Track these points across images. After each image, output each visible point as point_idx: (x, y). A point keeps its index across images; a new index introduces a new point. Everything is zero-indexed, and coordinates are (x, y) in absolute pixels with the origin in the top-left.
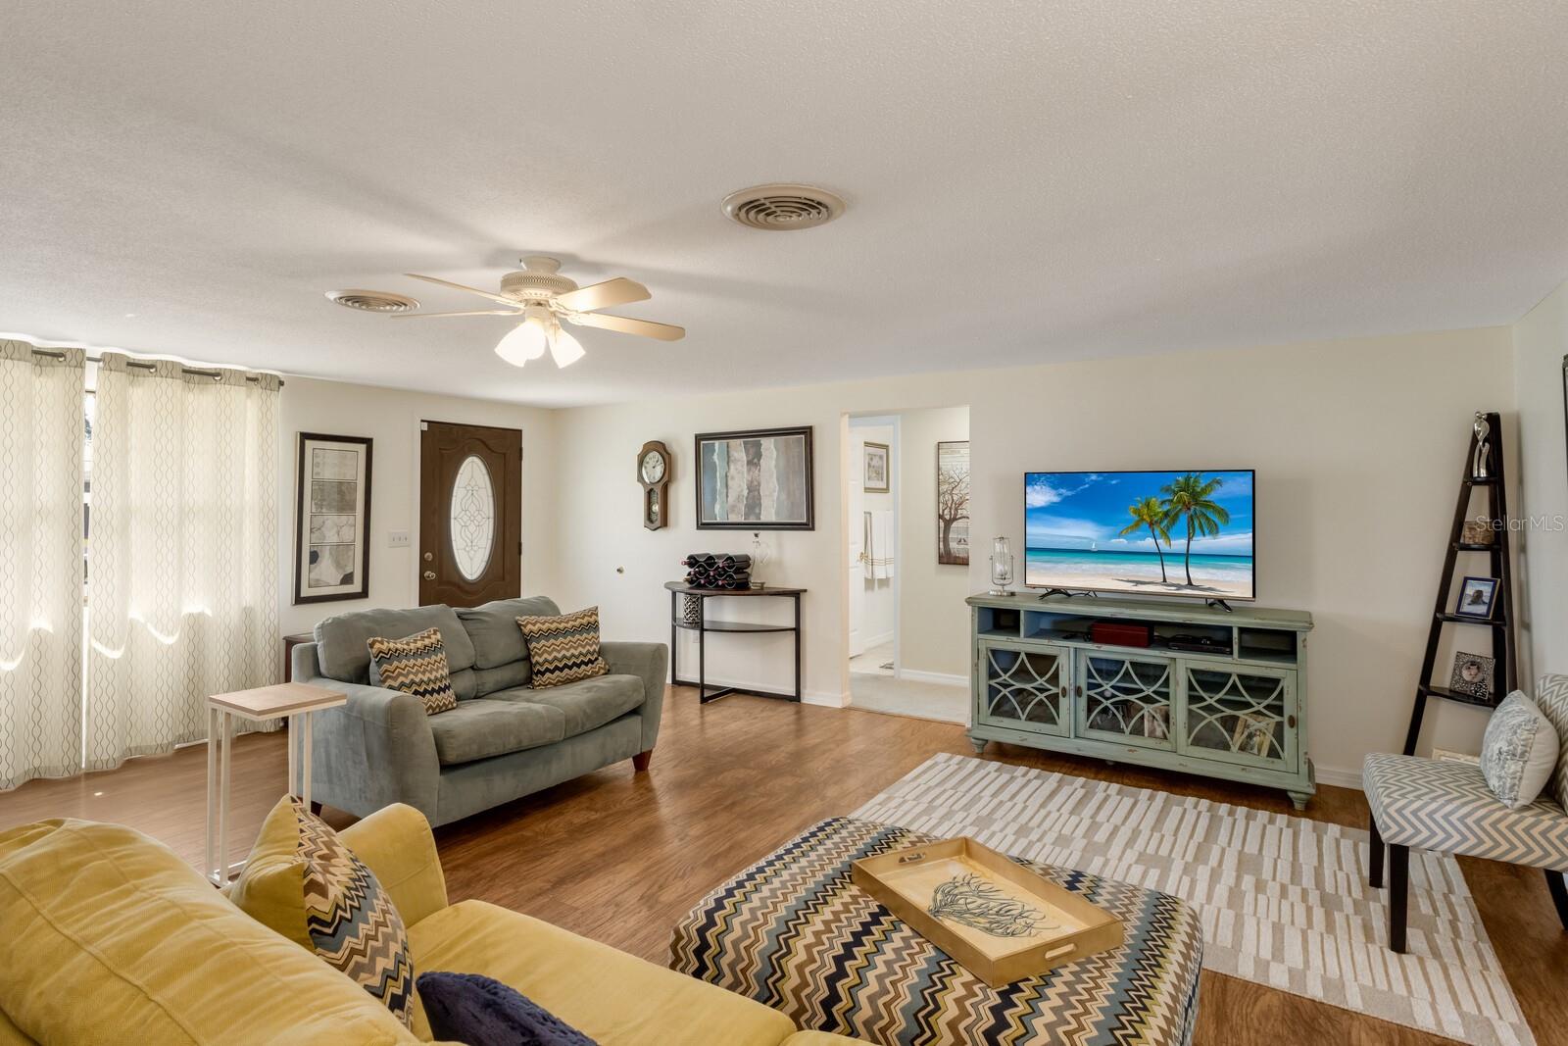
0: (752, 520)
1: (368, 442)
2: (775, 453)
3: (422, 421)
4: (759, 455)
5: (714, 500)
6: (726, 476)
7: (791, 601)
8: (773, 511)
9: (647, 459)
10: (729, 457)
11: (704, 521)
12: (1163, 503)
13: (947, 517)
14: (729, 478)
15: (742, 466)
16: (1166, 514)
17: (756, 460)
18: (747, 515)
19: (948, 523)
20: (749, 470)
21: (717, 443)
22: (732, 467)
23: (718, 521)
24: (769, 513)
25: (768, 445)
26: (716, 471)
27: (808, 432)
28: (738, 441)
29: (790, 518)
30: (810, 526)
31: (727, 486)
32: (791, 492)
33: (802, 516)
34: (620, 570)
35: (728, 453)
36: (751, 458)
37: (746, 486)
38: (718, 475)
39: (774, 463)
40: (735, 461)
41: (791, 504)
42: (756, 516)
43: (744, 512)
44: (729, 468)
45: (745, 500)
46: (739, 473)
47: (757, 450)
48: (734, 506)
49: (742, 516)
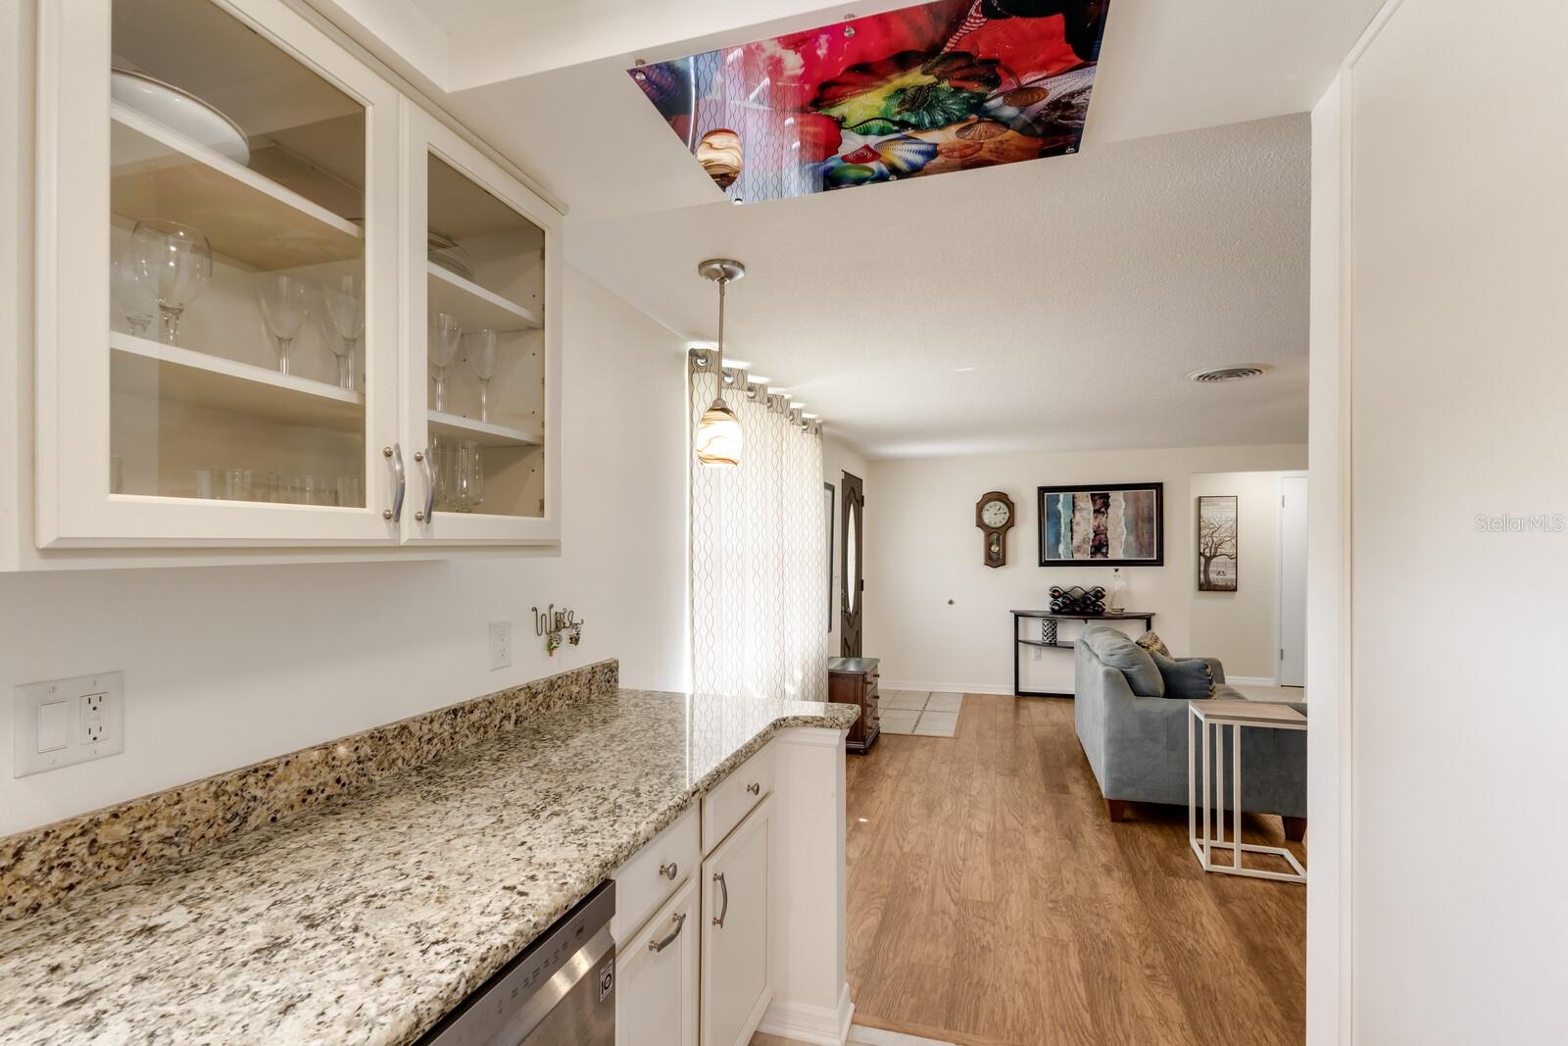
0: (1099, 557)
1: (833, 489)
2: (1124, 504)
4: (1107, 505)
5: (1058, 542)
6: (1071, 522)
7: (1143, 623)
8: (1121, 551)
9: (987, 506)
10: (1074, 506)
11: (1047, 559)
13: (1208, 555)
14: (1074, 524)
15: (1089, 514)
17: (1103, 509)
18: (1093, 554)
19: (1208, 560)
20: (1096, 518)
21: (1062, 495)
22: (1078, 515)
23: (1063, 558)
24: (1116, 552)
25: (1116, 497)
26: (1060, 518)
27: (1158, 487)
28: (1085, 493)
29: (1138, 556)
30: (1159, 562)
31: (1072, 530)
32: (1140, 535)
33: (1151, 555)
34: (951, 602)
35: (1074, 503)
36: (1097, 507)
37: (1092, 531)
38: (1062, 520)
39: (1122, 512)
40: (1081, 509)
41: (1141, 545)
42: (1104, 555)
43: (1090, 552)
44: (1074, 516)
45: (1091, 543)
46: (1085, 519)
47: (1104, 501)
48: (1079, 546)
49: (1089, 554)
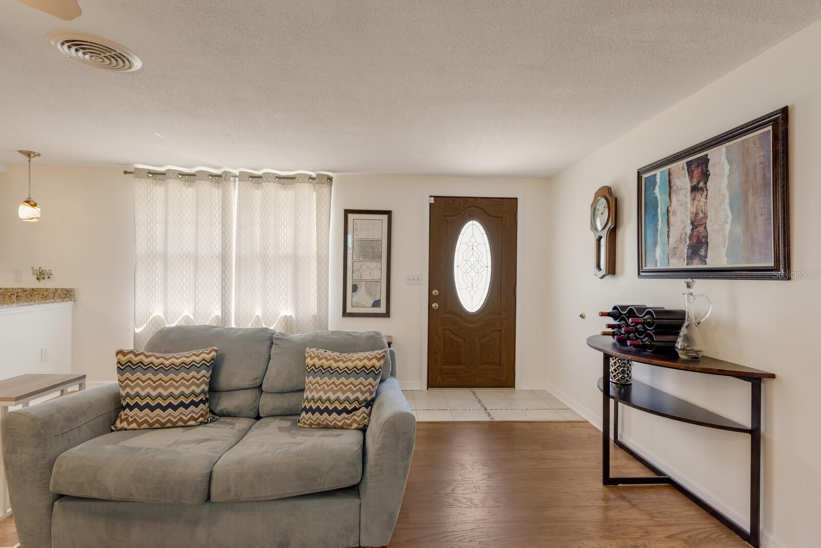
0: (696, 265)
1: (388, 213)
2: (727, 167)
3: (431, 196)
4: (705, 176)
5: (655, 244)
6: (668, 211)
7: (747, 386)
8: (724, 251)
9: (598, 208)
10: (670, 187)
11: (646, 268)
14: (670, 214)
15: (686, 196)
17: (701, 184)
18: (690, 258)
20: (694, 199)
21: (659, 173)
22: (674, 198)
23: (659, 266)
24: (718, 254)
25: (718, 157)
26: (657, 207)
27: (782, 117)
28: (682, 164)
31: (668, 224)
32: (751, 219)
33: (768, 256)
34: (582, 316)
35: (670, 181)
36: (695, 181)
37: (689, 222)
38: (659, 210)
39: (726, 183)
40: (677, 191)
41: (753, 240)
42: (701, 260)
43: (686, 256)
44: (671, 201)
45: (688, 242)
46: (682, 205)
47: (702, 169)
48: (675, 248)
49: (684, 260)
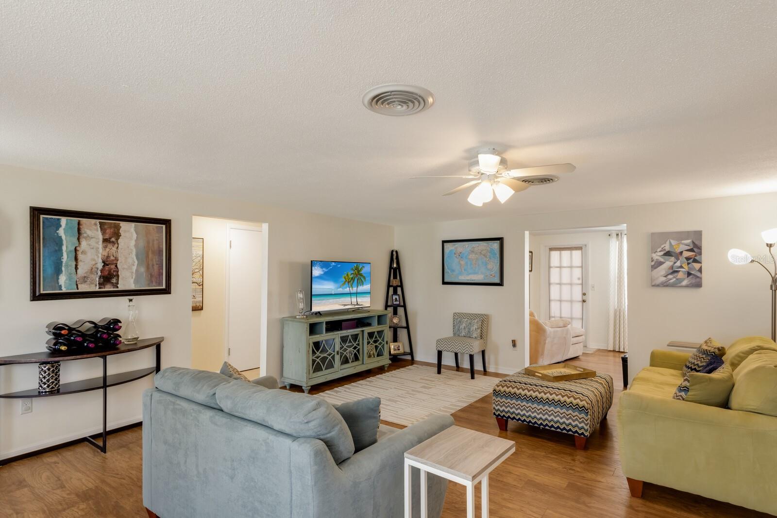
0: (108, 288)
2: (135, 236)
4: (117, 235)
5: (58, 271)
6: (76, 250)
8: (132, 281)
10: (79, 233)
11: (42, 292)
12: (351, 274)
14: (79, 253)
16: (352, 278)
17: (113, 239)
18: (101, 285)
20: (105, 247)
21: (64, 220)
22: (84, 243)
23: (64, 290)
24: (127, 282)
25: (127, 228)
26: (61, 245)
27: (167, 223)
28: (93, 221)
29: (149, 285)
30: (167, 291)
31: (76, 259)
32: (150, 266)
33: (160, 284)
35: (79, 230)
36: (107, 236)
37: (101, 261)
38: (64, 248)
39: (133, 243)
40: (88, 238)
41: (151, 276)
42: (113, 285)
43: (98, 283)
44: (80, 244)
45: (99, 273)
46: (93, 248)
47: (115, 230)
48: (85, 277)
49: (96, 285)
